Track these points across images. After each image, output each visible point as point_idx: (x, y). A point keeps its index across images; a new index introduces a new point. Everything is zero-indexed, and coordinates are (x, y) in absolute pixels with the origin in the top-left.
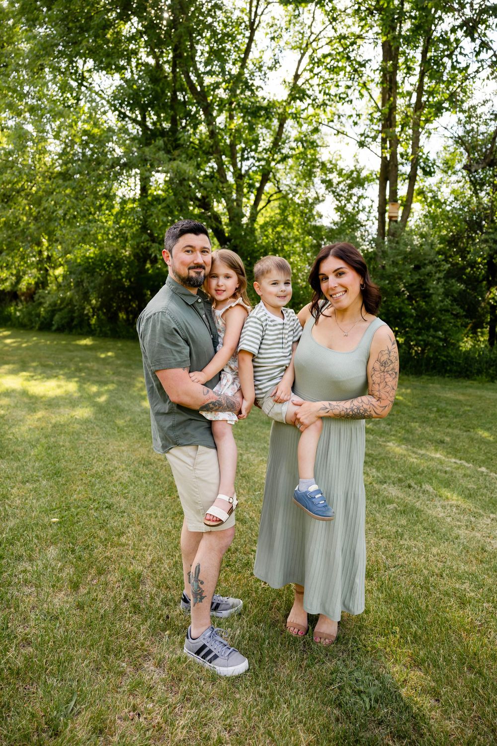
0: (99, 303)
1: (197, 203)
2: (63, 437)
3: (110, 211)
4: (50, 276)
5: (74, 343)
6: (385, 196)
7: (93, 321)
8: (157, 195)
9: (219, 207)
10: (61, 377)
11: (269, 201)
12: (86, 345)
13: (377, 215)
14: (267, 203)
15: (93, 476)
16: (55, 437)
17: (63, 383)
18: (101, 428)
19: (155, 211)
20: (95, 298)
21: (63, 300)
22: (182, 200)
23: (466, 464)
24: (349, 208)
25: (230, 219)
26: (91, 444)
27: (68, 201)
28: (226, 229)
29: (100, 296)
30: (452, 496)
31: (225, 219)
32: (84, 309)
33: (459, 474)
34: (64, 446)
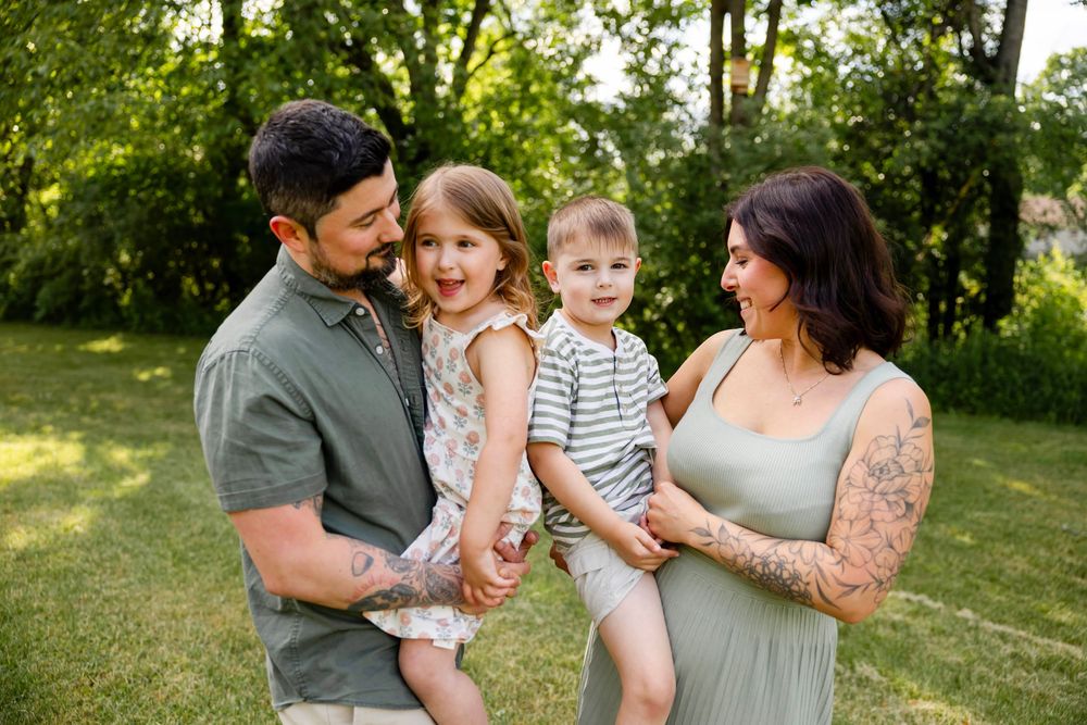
0: (138, 262)
1: (345, 55)
2: (41, 587)
3: (156, 69)
4: (30, 203)
5: (82, 348)
6: (721, 43)
7: (126, 300)
8: (258, 36)
9: (388, 63)
10: (49, 428)
11: (491, 53)
12: (108, 353)
13: (708, 80)
14: (489, 57)
15: (107, 692)
16: (21, 585)
17: (50, 444)
18: (135, 556)
19: (255, 69)
20: (129, 251)
21: (56, 257)
22: (313, 49)
23: (929, 603)
24: (652, 68)
25: (414, 89)
26: (107, 600)
27: (59, 46)
28: (406, 108)
29: (139, 245)
30: (921, 687)
31: (403, 89)
32: (103, 274)
33: (921, 626)
34: (41, 610)
